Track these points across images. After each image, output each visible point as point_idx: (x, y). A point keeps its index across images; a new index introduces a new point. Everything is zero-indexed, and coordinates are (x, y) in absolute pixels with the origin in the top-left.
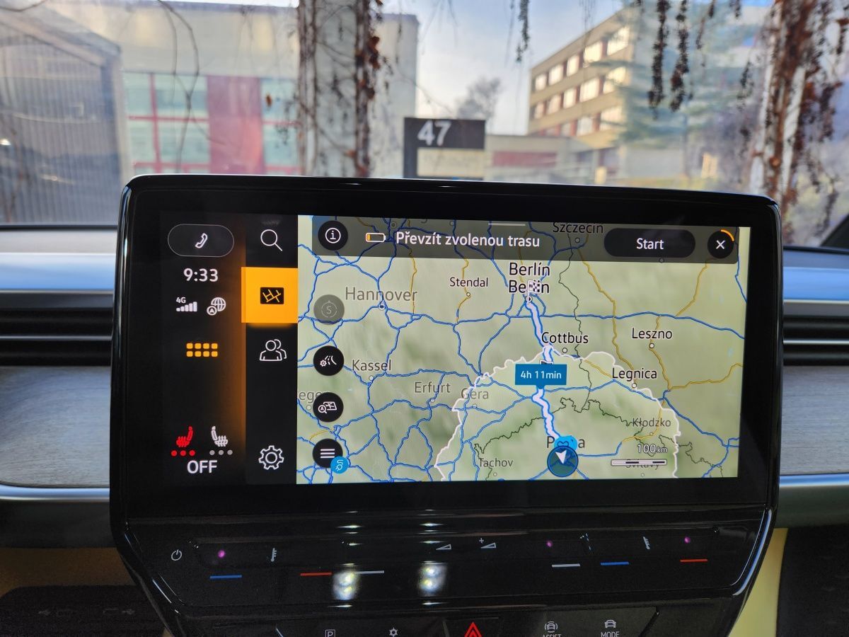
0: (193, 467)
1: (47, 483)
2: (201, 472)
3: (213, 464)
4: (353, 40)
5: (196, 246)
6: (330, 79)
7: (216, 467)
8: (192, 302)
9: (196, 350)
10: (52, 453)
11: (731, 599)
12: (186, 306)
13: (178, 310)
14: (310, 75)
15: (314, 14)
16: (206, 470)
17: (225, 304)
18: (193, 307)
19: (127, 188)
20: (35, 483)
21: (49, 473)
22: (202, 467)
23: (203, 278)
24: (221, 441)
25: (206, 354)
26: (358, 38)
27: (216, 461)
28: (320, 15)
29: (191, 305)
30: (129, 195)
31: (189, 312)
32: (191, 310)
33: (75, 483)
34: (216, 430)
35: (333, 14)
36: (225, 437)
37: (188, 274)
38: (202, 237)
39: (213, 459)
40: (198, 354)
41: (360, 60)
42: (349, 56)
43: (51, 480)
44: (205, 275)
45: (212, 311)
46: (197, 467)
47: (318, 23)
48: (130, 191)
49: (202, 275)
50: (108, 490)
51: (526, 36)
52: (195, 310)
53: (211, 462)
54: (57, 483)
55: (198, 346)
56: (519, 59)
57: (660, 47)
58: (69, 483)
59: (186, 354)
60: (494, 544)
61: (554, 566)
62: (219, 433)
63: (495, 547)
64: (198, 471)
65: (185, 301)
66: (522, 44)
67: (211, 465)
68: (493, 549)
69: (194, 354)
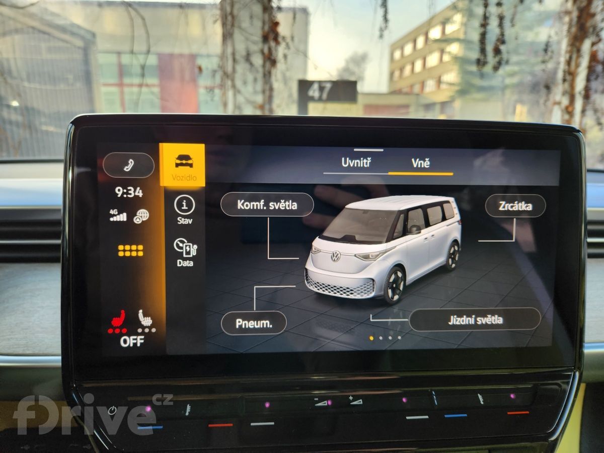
0: (125, 341)
1: (21, 352)
2: (132, 345)
3: (141, 339)
4: (258, 24)
5: (125, 169)
6: (244, 53)
7: (142, 341)
8: (122, 213)
9: (125, 251)
10: (26, 329)
11: (547, 443)
12: (118, 216)
13: (112, 219)
14: (229, 50)
15: (232, 6)
16: (135, 344)
17: (148, 215)
18: (123, 217)
19: (71, 125)
21: (22, 345)
22: (132, 342)
23: (130, 194)
24: (147, 321)
25: (134, 254)
26: (264, 23)
27: (143, 337)
28: (236, 6)
29: (121, 215)
30: (72, 131)
31: (120, 221)
32: (122, 220)
33: (41, 352)
34: (143, 313)
35: (246, 6)
36: (150, 318)
37: (119, 191)
38: (130, 162)
39: (142, 335)
40: (128, 254)
41: (265, 39)
42: (257, 36)
43: (24, 350)
44: (132, 192)
45: (138, 220)
46: (128, 341)
47: (235, 12)
48: (73, 127)
49: (130, 192)
50: (60, 358)
51: (386, 19)
53: (139, 337)
54: (28, 352)
55: (128, 247)
56: (381, 36)
57: (484, 25)
58: (36, 352)
59: (118, 254)
60: (361, 400)
61: (408, 418)
62: (145, 315)
63: (361, 403)
64: (129, 345)
65: (117, 212)
66: (383, 25)
67: (140, 340)
68: (360, 404)
69: (124, 254)
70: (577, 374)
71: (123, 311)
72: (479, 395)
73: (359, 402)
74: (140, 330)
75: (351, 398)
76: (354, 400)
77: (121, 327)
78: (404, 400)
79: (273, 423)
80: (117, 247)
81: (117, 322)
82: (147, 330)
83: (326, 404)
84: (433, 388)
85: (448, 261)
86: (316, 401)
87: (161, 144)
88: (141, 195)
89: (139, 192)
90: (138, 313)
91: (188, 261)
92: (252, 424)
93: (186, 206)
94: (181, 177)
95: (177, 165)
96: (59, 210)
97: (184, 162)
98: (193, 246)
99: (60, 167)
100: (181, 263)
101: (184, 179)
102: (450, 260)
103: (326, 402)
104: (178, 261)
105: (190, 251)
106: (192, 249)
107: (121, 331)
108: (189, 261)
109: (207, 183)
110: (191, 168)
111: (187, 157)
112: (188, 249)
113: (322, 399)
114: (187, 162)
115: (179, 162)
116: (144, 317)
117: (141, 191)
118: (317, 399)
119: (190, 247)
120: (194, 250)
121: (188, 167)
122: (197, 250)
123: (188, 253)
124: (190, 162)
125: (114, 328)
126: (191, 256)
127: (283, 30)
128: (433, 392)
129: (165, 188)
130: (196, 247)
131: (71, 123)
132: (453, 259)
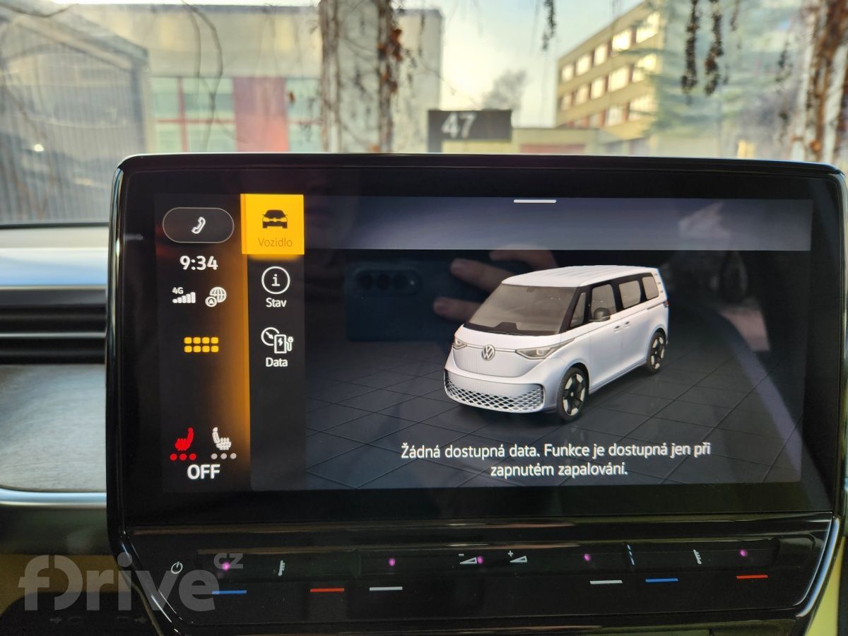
0: (194, 472)
1: (50, 487)
2: (203, 477)
3: (216, 469)
4: (373, 33)
5: (193, 231)
6: (352, 74)
7: (218, 471)
8: (189, 293)
9: (194, 345)
10: (57, 455)
11: (794, 621)
12: (184, 297)
13: (175, 301)
14: (332, 70)
15: (336, 8)
16: (208, 476)
17: (225, 295)
18: (191, 298)
19: (119, 170)
20: (38, 487)
21: (52, 477)
22: (204, 472)
23: (201, 266)
24: (224, 444)
25: (206, 349)
26: (380, 31)
27: (218, 466)
28: (342, 9)
29: (188, 295)
30: (121, 178)
31: (187, 304)
32: (189, 302)
33: (77, 488)
34: (219, 432)
35: (354, 8)
36: (228, 439)
37: (185, 261)
38: (200, 221)
39: (218, 464)
40: (197, 349)
41: (382, 53)
42: (371, 50)
43: (54, 484)
44: (203, 262)
45: (211, 302)
46: (198, 472)
47: (340, 16)
48: (122, 173)
49: (200, 263)
50: (104, 495)
51: (552, 23)
52: (194, 301)
53: (213, 466)
54: (60, 487)
55: (197, 340)
56: (545, 47)
57: (692, 29)
58: (71, 487)
59: (183, 349)
60: (525, 557)
61: (592, 582)
62: (221, 435)
63: (526, 561)
64: (200, 476)
65: (182, 292)
66: (548, 31)
67: (214, 470)
68: (524, 563)
69: (193, 349)
70: (837, 522)
71: (191, 430)
72: (694, 551)
73: (523, 560)
74: (214, 456)
75: (511, 554)
76: (515, 557)
77: (188, 452)
78: (587, 557)
79: (401, 588)
80: (183, 341)
81: (183, 444)
82: (224, 456)
83: (476, 562)
84: (629, 541)
85: (649, 359)
86: (462, 557)
87: (242, 195)
88: (215, 267)
89: (212, 264)
90: (212, 432)
91: (280, 360)
92: (371, 589)
93: (278, 283)
94: (271, 242)
95: (265, 225)
96: (102, 291)
97: (275, 220)
98: (287, 338)
99: (104, 233)
100: (271, 363)
101: (274, 244)
102: (653, 357)
103: (475, 558)
104: (267, 359)
105: (283, 345)
106: (285, 342)
107: (188, 457)
108: (282, 359)
109: (306, 250)
110: (285, 229)
111: (279, 214)
112: (281, 343)
113: (469, 555)
114: (278, 220)
115: (267, 220)
116: (220, 438)
117: (215, 262)
118: (463, 555)
119: (283, 340)
120: (288, 343)
121: (281, 228)
122: (293, 343)
123: (281, 348)
124: (283, 220)
125: (179, 453)
126: (285, 352)
127: (406, 40)
128: (629, 547)
129: (248, 256)
130: (291, 339)
131: (119, 167)
132: (657, 357)
